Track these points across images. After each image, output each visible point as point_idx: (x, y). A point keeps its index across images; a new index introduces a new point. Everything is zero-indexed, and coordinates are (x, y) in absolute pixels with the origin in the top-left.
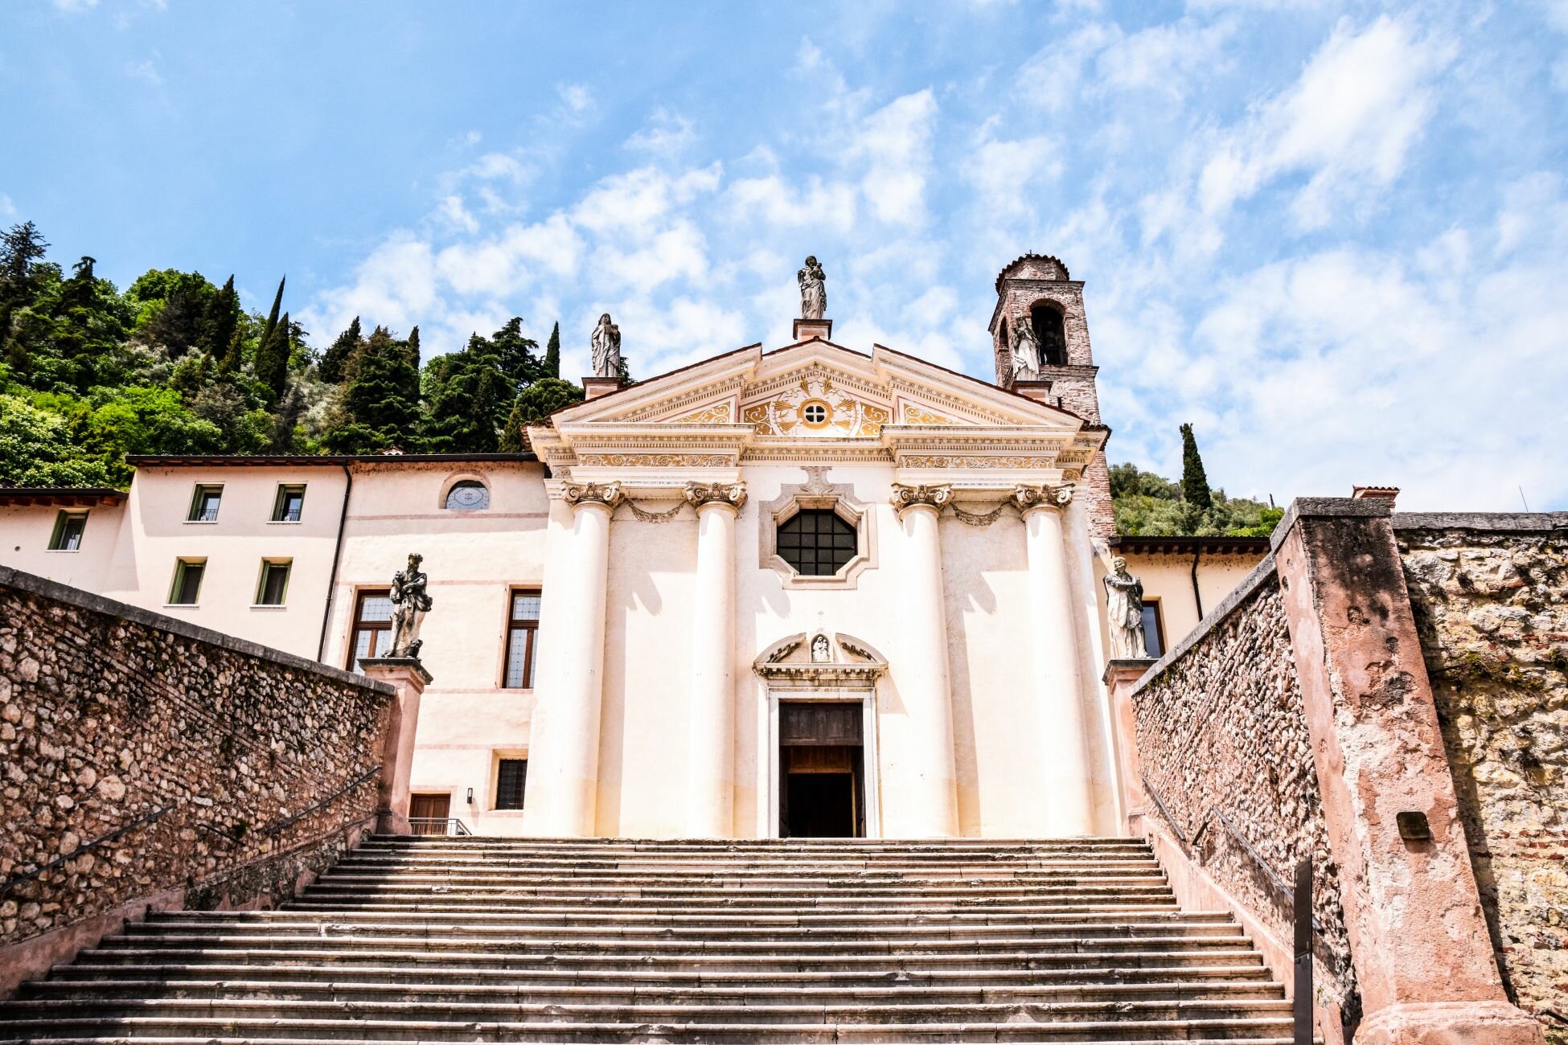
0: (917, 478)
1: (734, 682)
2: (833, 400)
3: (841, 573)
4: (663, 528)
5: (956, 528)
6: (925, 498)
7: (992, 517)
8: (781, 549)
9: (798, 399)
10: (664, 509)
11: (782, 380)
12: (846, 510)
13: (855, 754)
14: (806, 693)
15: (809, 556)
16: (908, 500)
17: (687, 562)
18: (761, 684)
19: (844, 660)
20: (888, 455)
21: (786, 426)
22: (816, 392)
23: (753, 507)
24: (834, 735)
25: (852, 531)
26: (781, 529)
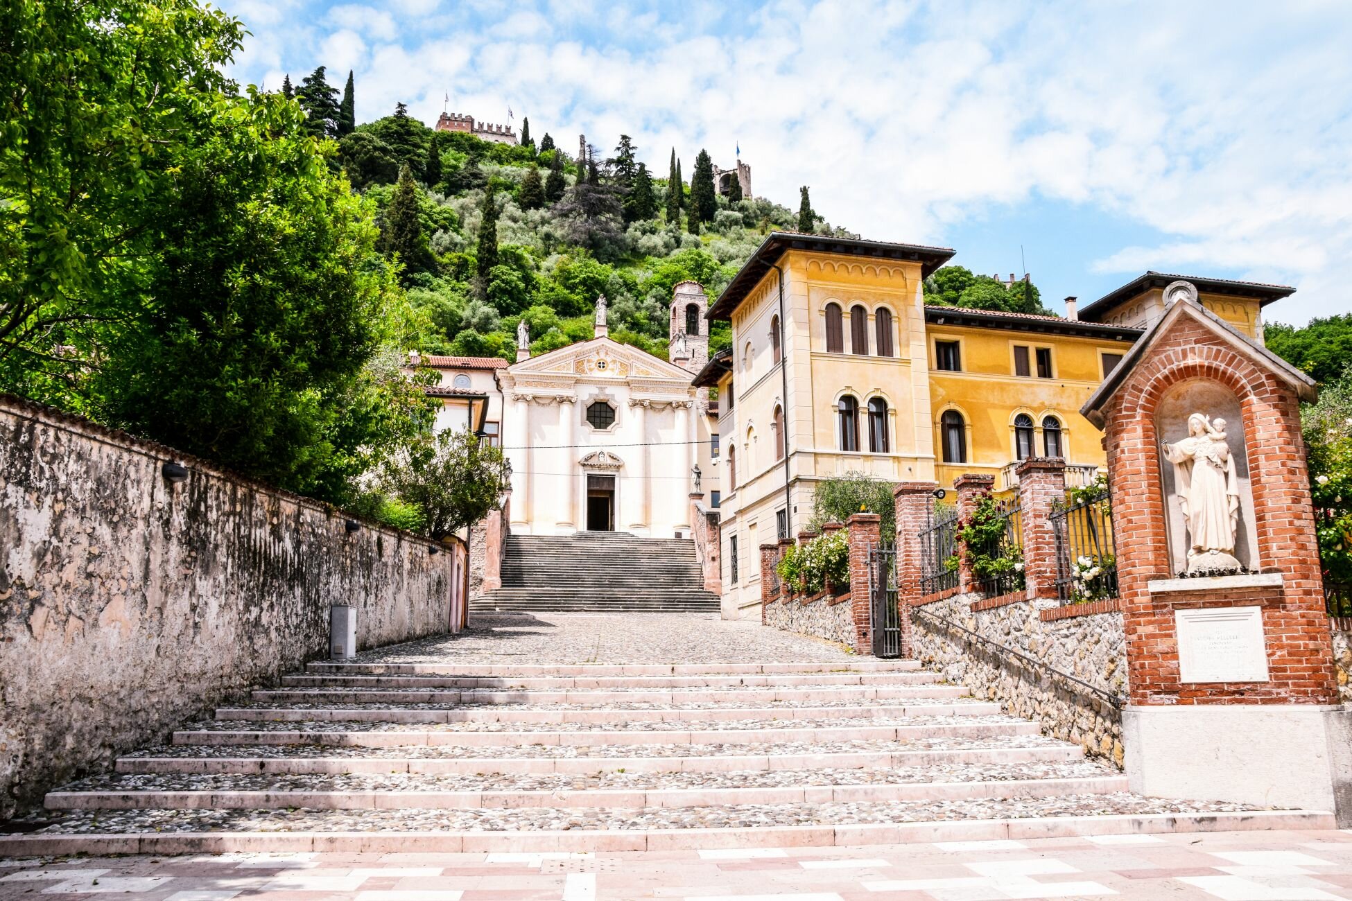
0: (639, 396)
1: (573, 466)
2: (608, 359)
3: (609, 428)
4: (547, 409)
5: (651, 413)
6: (641, 404)
7: (663, 409)
8: (589, 418)
9: (595, 359)
10: (547, 401)
11: (589, 351)
12: (612, 404)
13: (612, 493)
14: (596, 472)
15: (597, 420)
16: (635, 404)
17: (557, 422)
18: (581, 468)
19: (610, 461)
20: (628, 384)
21: (591, 370)
22: (602, 356)
23: (579, 402)
24: (605, 487)
25: (613, 411)
26: (588, 409)
